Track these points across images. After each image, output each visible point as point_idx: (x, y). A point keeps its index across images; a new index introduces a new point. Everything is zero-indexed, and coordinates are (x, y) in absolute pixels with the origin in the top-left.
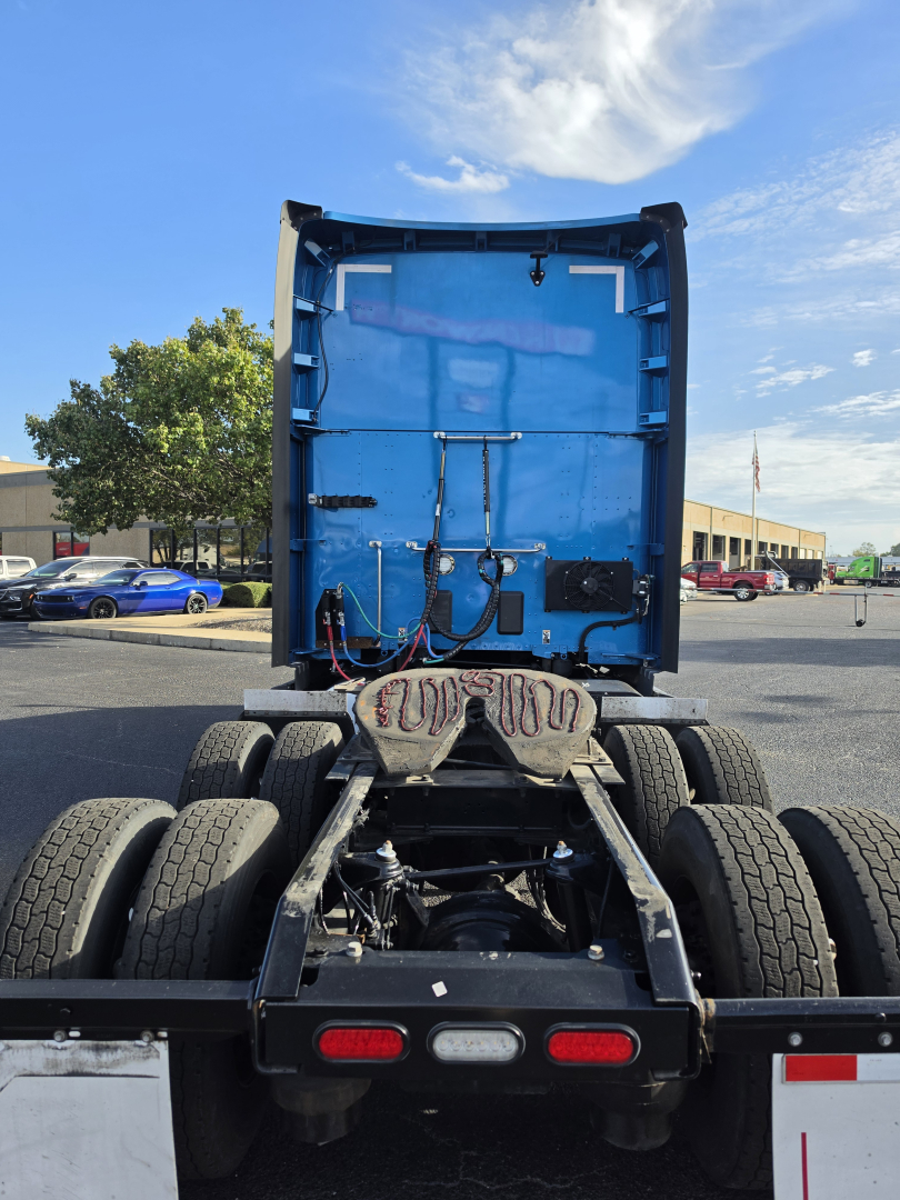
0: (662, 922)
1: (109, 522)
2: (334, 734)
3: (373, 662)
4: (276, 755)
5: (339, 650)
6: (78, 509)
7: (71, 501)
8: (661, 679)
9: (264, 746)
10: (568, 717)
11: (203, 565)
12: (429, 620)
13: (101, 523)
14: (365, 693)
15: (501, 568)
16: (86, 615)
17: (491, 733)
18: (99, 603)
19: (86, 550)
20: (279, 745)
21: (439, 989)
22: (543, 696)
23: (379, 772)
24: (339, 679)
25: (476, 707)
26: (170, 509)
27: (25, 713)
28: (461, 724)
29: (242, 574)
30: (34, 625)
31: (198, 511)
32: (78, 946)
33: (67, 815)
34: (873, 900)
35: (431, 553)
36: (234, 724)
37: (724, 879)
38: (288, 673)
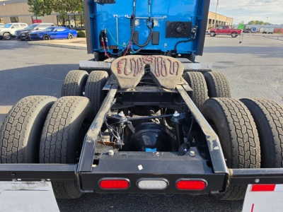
0: (215, 144)
1: (44, 13)
2: (105, 74)
3: (116, 53)
4: (89, 81)
5: (107, 49)
6: (35, 9)
7: (33, 6)
8: (197, 58)
9: (86, 78)
10: (176, 70)
11: (72, 26)
12: (132, 40)
13: (42, 13)
14: (113, 63)
15: (153, 24)
16: (42, 39)
17: (152, 75)
18: (46, 36)
19: (40, 21)
20: (89, 78)
21: (140, 167)
22: (168, 64)
23: (119, 88)
24: (106, 58)
25: (147, 67)
26: (60, 9)
27: (27, 66)
28: (143, 73)
29: (82, 28)
30: (29, 42)
31: (68, 9)
32: (25, 144)
33: (20, 102)
34: (274, 130)
35: (132, 18)
36: (76, 71)
37: (227, 123)
38: (92, 56)
